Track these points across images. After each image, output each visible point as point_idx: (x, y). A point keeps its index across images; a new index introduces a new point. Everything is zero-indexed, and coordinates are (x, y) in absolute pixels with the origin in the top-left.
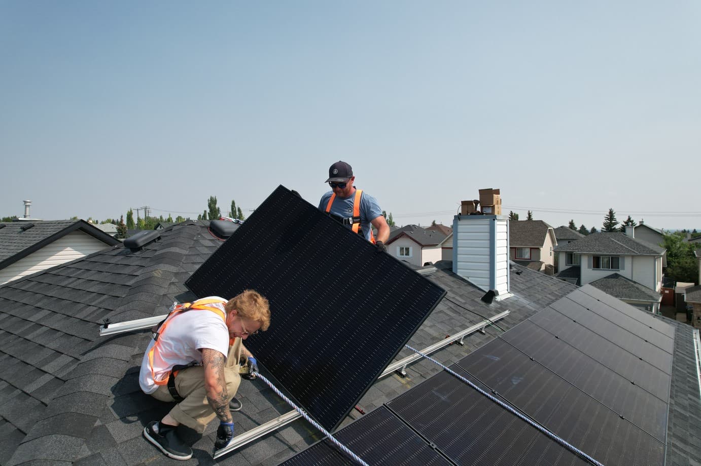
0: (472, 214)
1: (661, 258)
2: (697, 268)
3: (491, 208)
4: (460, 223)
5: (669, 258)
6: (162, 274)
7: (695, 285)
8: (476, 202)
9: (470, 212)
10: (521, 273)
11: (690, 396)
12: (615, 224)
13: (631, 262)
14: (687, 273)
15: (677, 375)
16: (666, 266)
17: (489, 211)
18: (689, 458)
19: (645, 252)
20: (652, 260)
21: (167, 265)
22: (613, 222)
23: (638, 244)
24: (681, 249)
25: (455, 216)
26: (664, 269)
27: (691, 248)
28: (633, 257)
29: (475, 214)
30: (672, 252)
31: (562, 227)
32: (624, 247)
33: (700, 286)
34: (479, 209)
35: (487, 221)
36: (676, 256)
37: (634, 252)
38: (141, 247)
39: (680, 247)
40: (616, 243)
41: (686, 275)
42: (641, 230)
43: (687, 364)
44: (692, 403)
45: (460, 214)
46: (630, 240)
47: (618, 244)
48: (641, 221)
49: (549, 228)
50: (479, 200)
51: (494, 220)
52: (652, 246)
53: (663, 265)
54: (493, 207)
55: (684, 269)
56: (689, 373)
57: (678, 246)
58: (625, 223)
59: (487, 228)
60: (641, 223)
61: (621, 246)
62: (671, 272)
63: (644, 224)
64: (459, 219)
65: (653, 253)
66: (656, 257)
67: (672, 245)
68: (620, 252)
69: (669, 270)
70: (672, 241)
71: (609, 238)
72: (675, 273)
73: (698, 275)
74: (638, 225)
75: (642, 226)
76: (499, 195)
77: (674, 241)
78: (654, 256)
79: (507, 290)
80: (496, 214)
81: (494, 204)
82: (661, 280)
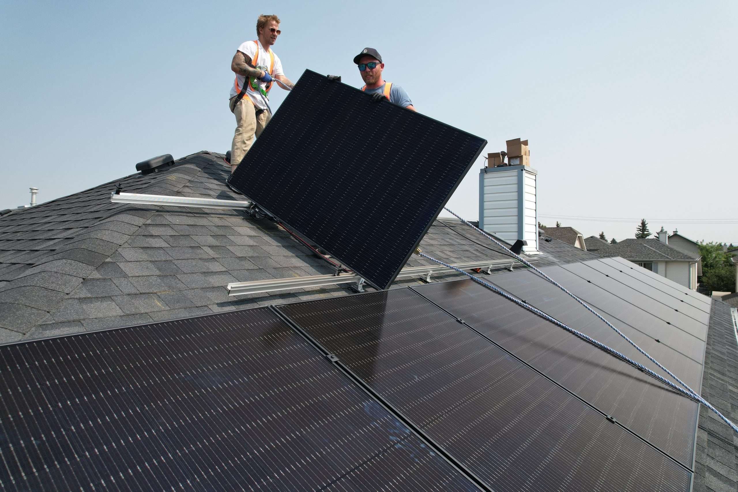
0: (498, 166)
1: (696, 264)
2: (734, 277)
3: (519, 159)
4: (486, 176)
5: (704, 268)
6: (175, 179)
7: (732, 293)
8: (503, 154)
9: (497, 163)
10: (550, 241)
11: (727, 347)
12: (648, 235)
13: (664, 269)
14: (723, 282)
15: (714, 332)
16: (702, 275)
17: (517, 162)
18: (727, 384)
19: (679, 257)
20: (686, 266)
21: (181, 174)
22: (646, 233)
23: (671, 249)
24: (717, 259)
25: (481, 170)
26: (699, 278)
27: (727, 258)
28: (667, 262)
29: (502, 166)
30: (707, 263)
31: (592, 237)
32: (658, 253)
33: (737, 293)
34: (506, 161)
35: (515, 172)
36: (712, 266)
37: (668, 258)
38: (154, 169)
39: (716, 257)
40: (649, 248)
41: (722, 284)
42: (675, 239)
43: (724, 327)
44: (729, 351)
45: (486, 167)
46: (664, 245)
47: (651, 250)
48: (675, 230)
49: (578, 235)
50: (506, 151)
51: (522, 170)
52: (686, 252)
53: (698, 274)
54: (521, 157)
55: (720, 278)
56: (725, 332)
57: (714, 255)
58: (658, 234)
59: (514, 180)
60: (675, 233)
61: (655, 252)
62: (706, 281)
63: (678, 233)
64: (486, 171)
65: (687, 258)
66: (691, 263)
67: (707, 255)
68: (653, 258)
69: (704, 279)
70: (707, 250)
71: (641, 244)
72: (711, 282)
73: (734, 284)
74: (671, 234)
75: (676, 235)
76: (527, 146)
77: (710, 251)
78: (689, 262)
79: (536, 248)
80: (524, 163)
81: (522, 154)
82: (696, 288)
